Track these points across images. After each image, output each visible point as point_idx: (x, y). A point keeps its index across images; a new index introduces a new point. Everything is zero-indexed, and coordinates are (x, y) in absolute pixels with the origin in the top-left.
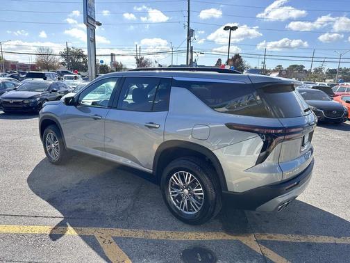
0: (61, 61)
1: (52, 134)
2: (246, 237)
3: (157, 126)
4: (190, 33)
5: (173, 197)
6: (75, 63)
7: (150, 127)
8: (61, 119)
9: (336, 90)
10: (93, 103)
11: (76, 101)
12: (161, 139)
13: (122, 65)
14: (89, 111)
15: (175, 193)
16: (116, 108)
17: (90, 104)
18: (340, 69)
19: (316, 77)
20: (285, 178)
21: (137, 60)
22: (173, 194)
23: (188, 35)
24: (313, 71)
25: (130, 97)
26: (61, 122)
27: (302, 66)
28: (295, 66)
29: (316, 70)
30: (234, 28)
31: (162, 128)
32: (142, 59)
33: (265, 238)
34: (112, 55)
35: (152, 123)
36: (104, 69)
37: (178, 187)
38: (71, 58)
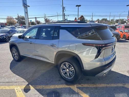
0: (16, 21)
1: (15, 50)
2: (73, 86)
3: (55, 45)
4: (64, 8)
5: (63, 74)
6: (22, 22)
7: (52, 46)
8: (18, 44)
9: (117, 27)
10: (30, 37)
11: (23, 37)
12: (57, 50)
13: (39, 22)
14: (29, 41)
15: (64, 72)
16: (38, 39)
17: (28, 38)
18: (120, 19)
19: (111, 23)
20: (106, 63)
21: (45, 19)
22: (63, 72)
23: (63, 9)
24: (110, 20)
25: (44, 34)
26: (18, 45)
27: (106, 19)
28: (104, 19)
29: (112, 20)
30: (80, 6)
31: (57, 46)
32: (47, 19)
33: (80, 86)
34: (35, 18)
35: (53, 44)
36: (33, 23)
37: (64, 69)
38: (20, 20)
